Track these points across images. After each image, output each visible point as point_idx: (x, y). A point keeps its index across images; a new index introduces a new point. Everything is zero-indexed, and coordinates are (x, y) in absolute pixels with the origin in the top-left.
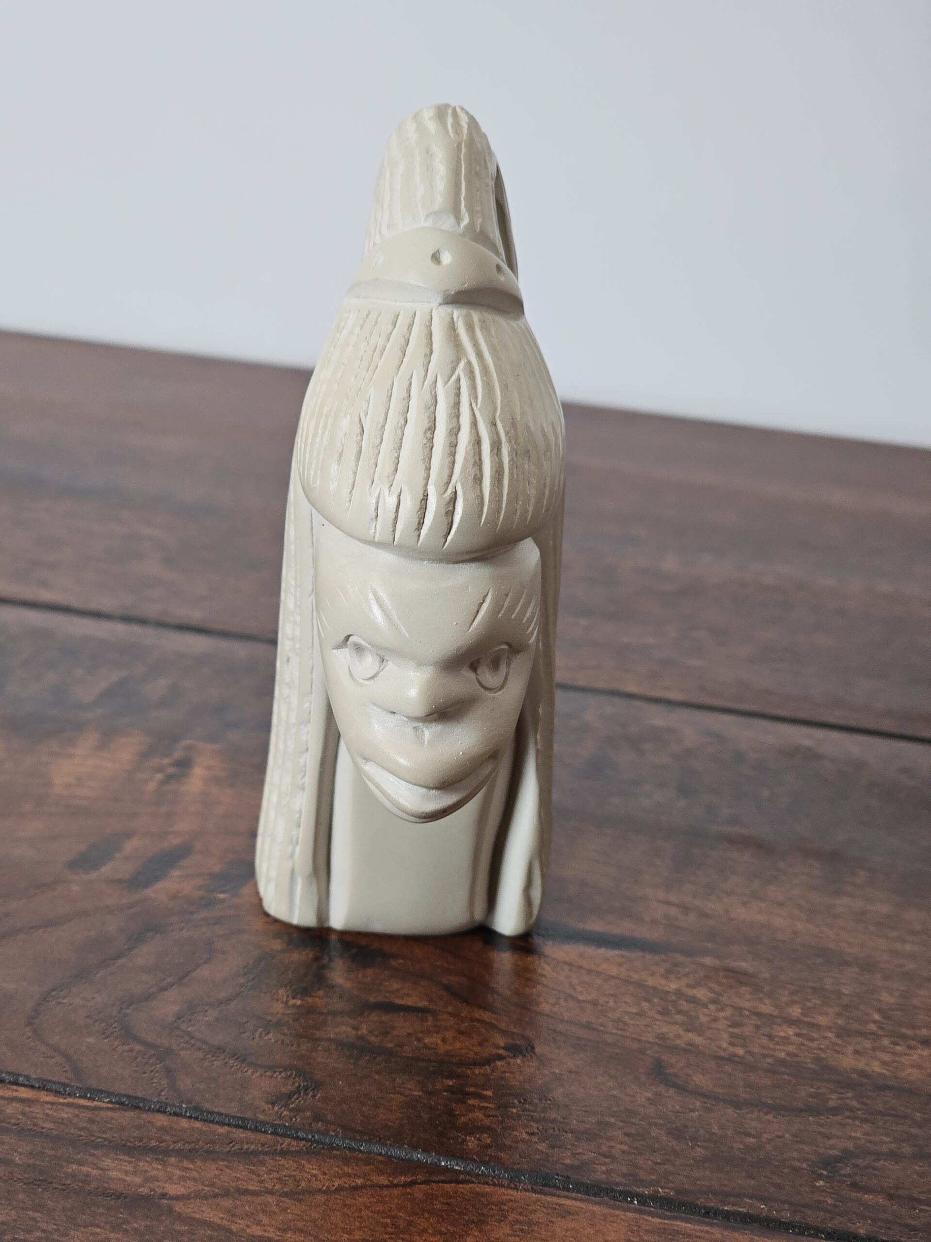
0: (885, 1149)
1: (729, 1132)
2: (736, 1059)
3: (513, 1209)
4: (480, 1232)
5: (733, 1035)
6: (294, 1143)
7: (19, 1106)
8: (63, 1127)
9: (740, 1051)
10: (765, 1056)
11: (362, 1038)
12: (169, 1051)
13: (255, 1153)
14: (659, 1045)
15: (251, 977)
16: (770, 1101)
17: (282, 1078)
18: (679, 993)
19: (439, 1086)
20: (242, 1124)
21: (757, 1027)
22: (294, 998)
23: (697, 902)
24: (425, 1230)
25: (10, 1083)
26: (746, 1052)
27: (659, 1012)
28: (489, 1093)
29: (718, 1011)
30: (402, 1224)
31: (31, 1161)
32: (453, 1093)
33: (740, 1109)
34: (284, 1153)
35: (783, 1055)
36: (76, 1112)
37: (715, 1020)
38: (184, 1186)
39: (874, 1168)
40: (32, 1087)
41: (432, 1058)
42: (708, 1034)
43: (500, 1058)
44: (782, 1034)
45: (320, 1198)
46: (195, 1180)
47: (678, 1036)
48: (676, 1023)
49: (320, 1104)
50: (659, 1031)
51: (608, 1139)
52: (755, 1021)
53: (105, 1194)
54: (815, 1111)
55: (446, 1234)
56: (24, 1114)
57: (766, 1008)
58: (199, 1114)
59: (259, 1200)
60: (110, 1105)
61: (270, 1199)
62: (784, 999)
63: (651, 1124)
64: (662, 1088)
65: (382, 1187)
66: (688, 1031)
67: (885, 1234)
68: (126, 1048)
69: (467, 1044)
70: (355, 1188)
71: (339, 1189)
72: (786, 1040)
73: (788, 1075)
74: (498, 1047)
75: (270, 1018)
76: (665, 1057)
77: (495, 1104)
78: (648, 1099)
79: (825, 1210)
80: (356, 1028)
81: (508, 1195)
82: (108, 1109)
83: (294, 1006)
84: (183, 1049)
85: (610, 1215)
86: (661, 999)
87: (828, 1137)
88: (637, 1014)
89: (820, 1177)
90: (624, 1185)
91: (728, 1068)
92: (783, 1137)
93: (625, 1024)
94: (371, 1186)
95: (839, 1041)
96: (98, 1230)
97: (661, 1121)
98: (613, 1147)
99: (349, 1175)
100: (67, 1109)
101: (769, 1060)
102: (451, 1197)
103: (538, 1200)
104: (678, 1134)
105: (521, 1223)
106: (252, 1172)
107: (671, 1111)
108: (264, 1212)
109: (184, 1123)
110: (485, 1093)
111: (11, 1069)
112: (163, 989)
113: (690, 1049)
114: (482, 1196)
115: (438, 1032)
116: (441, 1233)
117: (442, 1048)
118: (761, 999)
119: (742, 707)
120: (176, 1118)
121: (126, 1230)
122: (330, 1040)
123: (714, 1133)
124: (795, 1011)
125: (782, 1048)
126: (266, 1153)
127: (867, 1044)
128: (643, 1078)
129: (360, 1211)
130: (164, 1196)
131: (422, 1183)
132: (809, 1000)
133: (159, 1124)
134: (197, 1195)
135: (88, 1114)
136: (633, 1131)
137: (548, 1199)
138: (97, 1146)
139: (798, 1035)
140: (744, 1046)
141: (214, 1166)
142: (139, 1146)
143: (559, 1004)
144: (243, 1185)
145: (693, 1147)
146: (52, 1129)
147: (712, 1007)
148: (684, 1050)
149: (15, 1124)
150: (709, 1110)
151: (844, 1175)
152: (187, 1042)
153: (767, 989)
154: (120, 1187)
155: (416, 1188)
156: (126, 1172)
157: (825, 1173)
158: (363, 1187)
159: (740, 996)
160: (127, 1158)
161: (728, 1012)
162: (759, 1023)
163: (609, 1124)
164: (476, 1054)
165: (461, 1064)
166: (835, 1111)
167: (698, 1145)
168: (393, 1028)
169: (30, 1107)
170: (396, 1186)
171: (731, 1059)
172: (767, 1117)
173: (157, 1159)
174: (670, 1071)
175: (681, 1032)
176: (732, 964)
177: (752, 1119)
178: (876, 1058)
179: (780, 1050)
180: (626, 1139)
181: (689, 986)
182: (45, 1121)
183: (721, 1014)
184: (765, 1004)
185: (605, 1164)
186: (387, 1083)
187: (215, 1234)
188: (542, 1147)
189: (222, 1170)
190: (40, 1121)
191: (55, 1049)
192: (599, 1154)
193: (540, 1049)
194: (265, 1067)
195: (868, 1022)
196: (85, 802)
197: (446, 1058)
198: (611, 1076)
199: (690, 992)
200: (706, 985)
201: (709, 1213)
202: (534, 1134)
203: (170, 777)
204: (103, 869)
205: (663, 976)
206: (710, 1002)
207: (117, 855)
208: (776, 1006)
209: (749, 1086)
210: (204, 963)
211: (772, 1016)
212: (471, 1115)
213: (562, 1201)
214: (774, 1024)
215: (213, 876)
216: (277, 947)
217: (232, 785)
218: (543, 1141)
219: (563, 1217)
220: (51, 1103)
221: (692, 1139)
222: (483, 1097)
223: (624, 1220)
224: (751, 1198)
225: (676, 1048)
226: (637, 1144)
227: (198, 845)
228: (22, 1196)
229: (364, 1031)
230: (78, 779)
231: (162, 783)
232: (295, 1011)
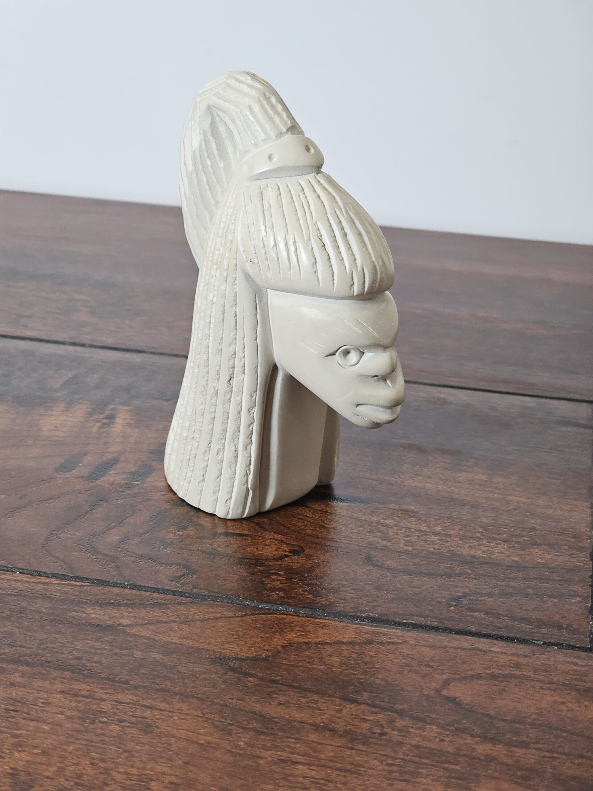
0: (484, 592)
1: (406, 587)
2: (408, 552)
3: (296, 626)
4: (281, 636)
5: (406, 541)
6: (184, 599)
7: (42, 586)
8: (65, 595)
9: (410, 549)
10: (423, 550)
11: (215, 549)
12: (117, 558)
13: (164, 604)
14: (369, 548)
15: (156, 521)
16: (426, 571)
17: (175, 569)
18: (378, 523)
19: (256, 570)
20: (157, 590)
22: (178, 531)
23: (386, 478)
24: (253, 636)
25: (37, 575)
26: (413, 549)
27: (368, 532)
28: (282, 573)
29: (398, 530)
30: (241, 634)
31: (51, 611)
32: (263, 573)
33: (410, 575)
34: (179, 604)
35: (432, 549)
36: (72, 588)
37: (397, 534)
38: (130, 620)
39: (479, 601)
40: (48, 577)
41: (252, 558)
42: (394, 541)
43: (287, 556)
44: (432, 539)
45: (198, 623)
46: (135, 617)
47: (379, 543)
48: (377, 537)
49: (196, 581)
50: (368, 541)
51: (344, 592)
52: (418, 534)
53: (90, 625)
54: (450, 576)
55: (263, 638)
56: (45, 590)
57: (423, 528)
58: (134, 587)
59: (168, 625)
60: (89, 584)
61: (174, 625)
62: (432, 523)
63: (365, 584)
64: (370, 568)
65: (230, 617)
66: (383, 540)
67: (485, 631)
68: (94, 557)
69: (270, 550)
70: (217, 618)
71: (208, 619)
72: (433, 542)
73: (435, 558)
74: (285, 551)
75: (167, 541)
76: (372, 553)
77: (285, 577)
78: (363, 572)
79: (454, 621)
80: (211, 545)
81: (294, 619)
82: (88, 586)
83: (179, 535)
84: (123, 557)
85: (346, 626)
86: (369, 525)
87: (456, 587)
88: (357, 533)
89: (452, 606)
90: (353, 612)
91: (404, 557)
92: (433, 587)
93: (351, 538)
94: (224, 617)
95: (460, 542)
96: (88, 642)
97: (371, 583)
98: (346, 595)
99: (213, 613)
100: (67, 587)
102: (265, 621)
103: (309, 621)
104: (379, 588)
105: (301, 631)
106: (164, 613)
107: (375, 578)
108: (171, 630)
109: (127, 591)
110: (280, 573)
111: (37, 569)
112: (110, 529)
113: (384, 549)
114: (281, 620)
115: (254, 545)
116: (261, 638)
117: (257, 553)
118: (420, 524)
120: (122, 589)
121: (103, 641)
122: (199, 550)
123: (398, 587)
124: (438, 529)
126: (170, 604)
127: (476, 543)
128: (361, 563)
129: (220, 628)
130: (120, 625)
131: (250, 615)
132: (445, 523)
133: (115, 592)
134: (137, 624)
135: (78, 589)
136: (356, 588)
137: (314, 620)
138: (84, 603)
139: (440, 540)
140: (412, 546)
141: (144, 610)
142: (106, 603)
144: (160, 619)
145: (387, 594)
146: (61, 596)
147: (395, 528)
148: (381, 549)
149: (41, 595)
150: (395, 577)
151: (464, 604)
152: (126, 554)
153: (423, 518)
154: (98, 622)
155: (247, 617)
156: (100, 615)
157: (454, 603)
158: (220, 618)
159: (410, 522)
160: (100, 608)
161: (404, 530)
162: (419, 535)
163: (344, 585)
164: (274, 555)
165: (267, 560)
166: (459, 575)
167: (389, 593)
168: (231, 544)
169: (48, 586)
170: (237, 617)
171: (406, 552)
172: (424, 579)
173: (115, 608)
174: (374, 559)
175: (380, 541)
176: (404, 507)
177: (417, 580)
178: (480, 549)
179: (430, 547)
180: (353, 592)
181: (383, 519)
182: (56, 592)
183: (400, 532)
184: (422, 526)
185: (343, 603)
186: (230, 570)
187: (148, 641)
188: (310, 596)
189: (148, 612)
190: (54, 593)
191: (58, 559)
192: (339, 599)
193: (307, 551)
194: (166, 564)
195: (475, 532)
196: (61, 439)
197: (259, 557)
198: (345, 563)
199: (383, 521)
200: (392, 518)
201: (396, 624)
202: (306, 591)
203: (104, 424)
204: (73, 471)
205: (369, 514)
206: (394, 526)
207: (80, 464)
208: (429, 527)
209: (415, 565)
210: (131, 516)
211: (426, 531)
212: (273, 583)
213: (321, 621)
214: (427, 535)
215: (131, 473)
216: (168, 507)
217: (138, 428)
218: (311, 594)
219: (322, 628)
220: (58, 584)
221: (387, 590)
222: (279, 575)
223: (353, 628)
224: (417, 616)
225: (377, 549)
226: (358, 593)
227: (122, 458)
228: (48, 628)
229: (216, 546)
230: (56, 427)
231: (100, 427)
232: (179, 537)
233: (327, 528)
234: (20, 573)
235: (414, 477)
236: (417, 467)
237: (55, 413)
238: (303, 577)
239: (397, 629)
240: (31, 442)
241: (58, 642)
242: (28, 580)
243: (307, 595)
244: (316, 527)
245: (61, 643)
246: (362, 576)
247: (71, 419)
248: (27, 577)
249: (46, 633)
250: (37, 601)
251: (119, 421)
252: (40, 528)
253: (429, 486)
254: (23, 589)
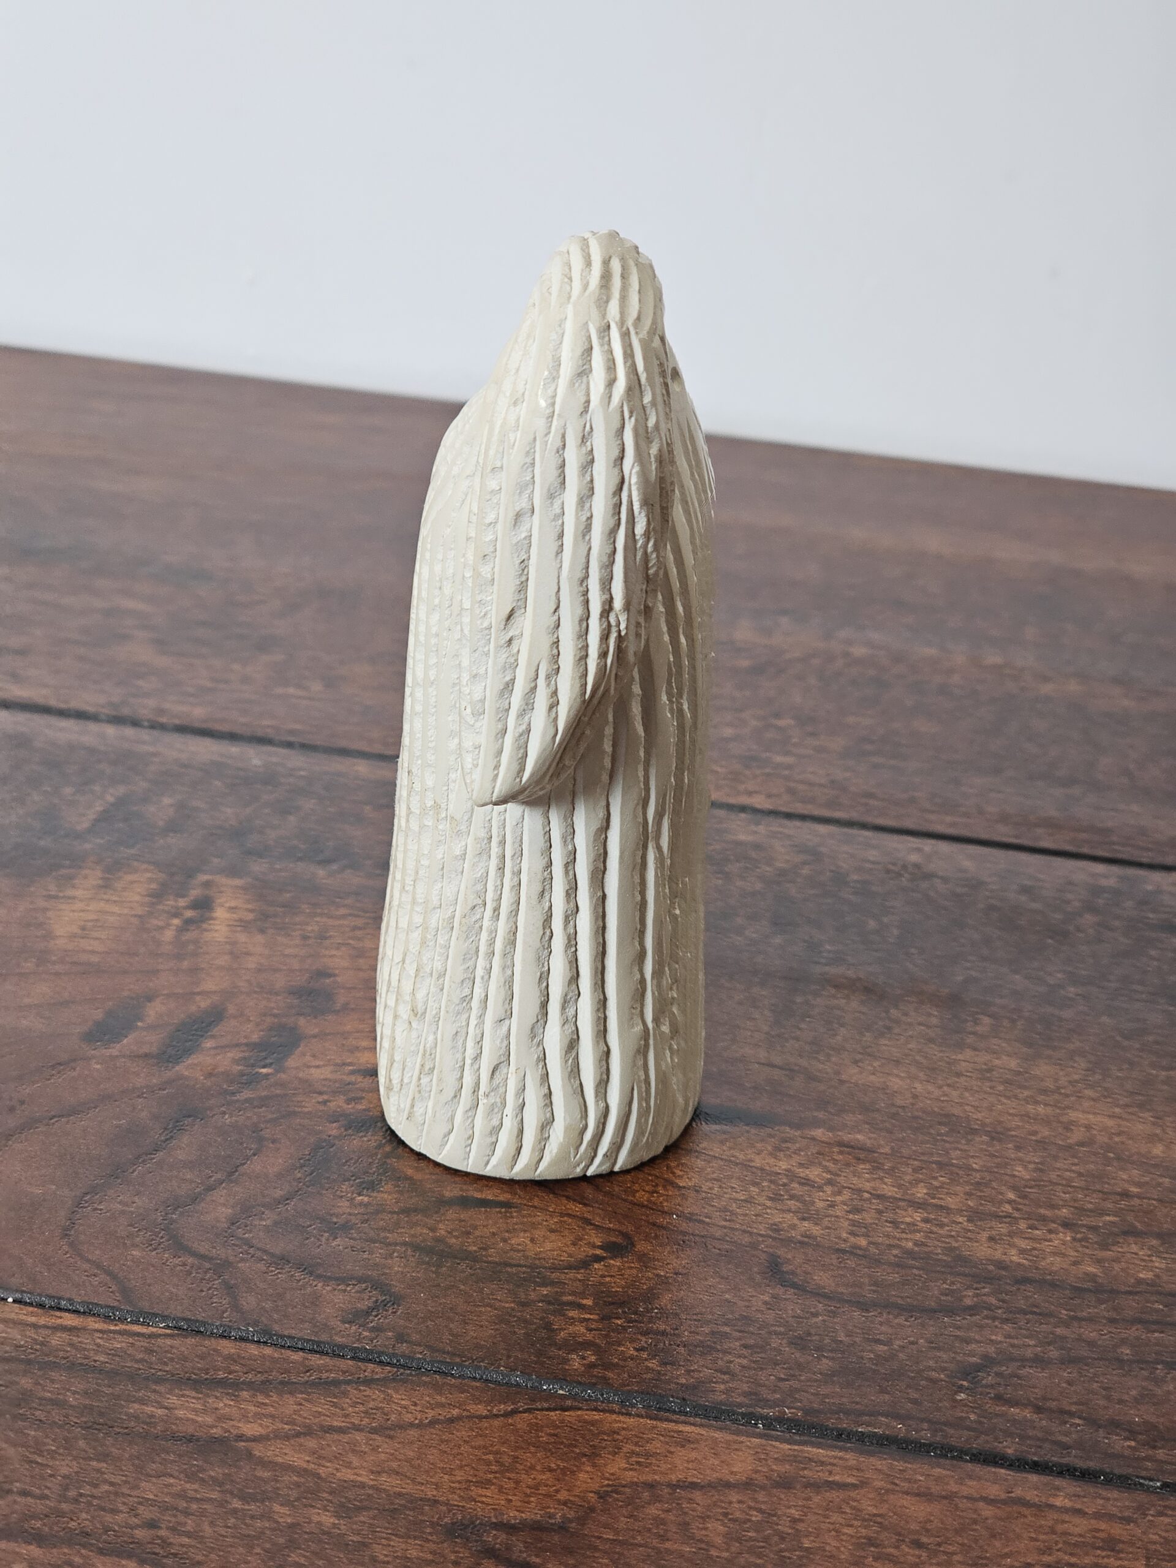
0: (1029, 1353)
1: (858, 1340)
2: (859, 1252)
3: (627, 1439)
4: (594, 1465)
5: (854, 1223)
6: (378, 1369)
7: (66, 1336)
8: (117, 1359)
9: (863, 1242)
10: (890, 1246)
11: (438, 1240)
12: (227, 1264)
13: (336, 1383)
14: (774, 1239)
15: (308, 1170)
16: (900, 1301)
17: (357, 1292)
18: (790, 1175)
19: (533, 1296)
20: (318, 1349)
21: (880, 1212)
22: (360, 1194)
23: (804, 1062)
24: (532, 1468)
25: (51, 1308)
26: (870, 1243)
27: (770, 1199)
28: (589, 1302)
29: (834, 1194)
30: (507, 1460)
31: (87, 1402)
32: (549, 1303)
33: (867, 1311)
34: (368, 1382)
35: (910, 1244)
36: (131, 1340)
37: (832, 1205)
38: (261, 1425)
39: (1019, 1378)
40: (76, 1312)
41: (522, 1262)
42: (826, 1222)
43: (598, 1259)
44: (908, 1220)
45: (413, 1433)
46: (273, 1416)
47: (793, 1227)
48: (789, 1211)
49: (402, 1322)
50: (770, 1221)
51: (725, 1352)
52: (877, 1204)
53: (174, 1438)
54: (950, 1311)
55: (555, 1470)
56: (72, 1345)
57: (889, 1190)
58: (267, 1338)
59: (345, 1438)
60: (168, 1331)
61: (359, 1437)
62: (908, 1178)
63: (770, 1333)
64: (779, 1290)
65: (481, 1418)
66: (804, 1219)
67: (1034, 1454)
68: (177, 1261)
69: (559, 1245)
70: (452, 1420)
71: (433, 1423)
72: (912, 1227)
73: (917, 1268)
74: (594, 1246)
75: (335, 1220)
76: (780, 1252)
77: (598, 1314)
78: (765, 1303)
79: (969, 1429)
80: (433, 1229)
81: (620, 1421)
82: (166, 1336)
83: (361, 1204)
84: (242, 1260)
85: (735, 1442)
86: (771, 1181)
87: (968, 1341)
88: (745, 1201)
89: (961, 1389)
90: (747, 1406)
91: (851, 1263)
92: (917, 1343)
93: (732, 1213)
94: (467, 1417)
95: (971, 1226)
96: (172, 1481)
97: (782, 1329)
98: (731, 1362)
99: (442, 1405)
100: (120, 1338)
101: (895, 1252)
102: (558, 1427)
103: (654, 1427)
104: (800, 1343)
105: (638, 1455)
106: (335, 1405)
107: (793, 1317)
108: (353, 1451)
109: (253, 1350)
110: (585, 1302)
111: (51, 1292)
112: (210, 1189)
113: (806, 1242)
114: (593, 1425)
115: (525, 1231)
116: (551, 1470)
117: (532, 1250)
118: (881, 1179)
119: (838, 814)
120: (243, 1345)
121: (203, 1480)
122: (405, 1244)
123: (841, 1341)
124: (921, 1192)
125: (909, 1236)
126: (348, 1382)
127: (1003, 1228)
128: (758, 1278)
129: (459, 1447)
130: (240, 1437)
131: (525, 1411)
132: (935, 1178)
133: (224, 1352)
134: (278, 1436)
135: (143, 1343)
136: (752, 1342)
137: (665, 1425)
138: (159, 1381)
139: (926, 1220)
140: (866, 1235)
141: (291, 1400)
142: (206, 1379)
143: (657, 1192)
144: (328, 1422)
145: (818, 1359)
146: (107, 1362)
147: (828, 1189)
148: (801, 1242)
149: (63, 1358)
150: (834, 1314)
151: (987, 1386)
152: (246, 1252)
153: (887, 1165)
154: (191, 1430)
155: (517, 1418)
156: (195, 1410)
157: (965, 1383)
158: (459, 1418)
159: (860, 1175)
160: (194, 1394)
161: (846, 1195)
162: (881, 1207)
163: (726, 1335)
164: (570, 1256)
165: (554, 1268)
166: (972, 1310)
167: (825, 1357)
168: (475, 1228)
169: (78, 1336)
170: (497, 1416)
171: (853, 1251)
172: (896, 1321)
173: (228, 1394)
174: (786, 1268)
175: (796, 1221)
176: (847, 1137)
177: (881, 1324)
178: (1012, 1245)
179: (906, 1239)
180: (744, 1352)
181: (801, 1165)
182: (97, 1352)
183: (839, 1198)
184: (885, 1184)
185: (724, 1382)
186: (475, 1294)
187: (302, 1480)
188: (653, 1364)
189: (301, 1404)
190: (92, 1354)
191: (98, 1266)
192: (715, 1370)
193: (641, 1246)
194: (337, 1279)
195: (1001, 1202)
196: (95, 959)
197: (537, 1262)
198: (722, 1278)
199: (802, 1172)
200: (820, 1164)
201: (841, 1436)
202: (642, 1349)
203: (188, 922)
204: (125, 1041)
205: (771, 1154)
206: (825, 1184)
207: (139, 1024)
208: (900, 1186)
209: (876, 1284)
210: (254, 1155)
211: (896, 1198)
212: (571, 1329)
213: (681, 1427)
214: (898, 1208)
215: (253, 1046)
216: (334, 1132)
217: (262, 931)
218: (654, 1357)
219: (683, 1446)
220: (101, 1331)
221: (818, 1349)
222: (581, 1307)
223: (750, 1448)
224: (887, 1416)
225: (792, 1241)
226: (757, 1357)
227: (231, 1009)
228: (81, 1443)
229: (443, 1232)
230: (83, 928)
231: (181, 930)
232: (362, 1210)
233: (680, 1188)
234: (14, 1301)
235: (860, 1061)
236: (868, 1037)
237: (79, 893)
238: (635, 1313)
239: (845, 1449)
240: (29, 965)
241: (106, 1481)
242: (33, 1319)
243: (646, 1360)
244: (657, 1185)
245: (112, 1484)
246: (762, 1312)
247: (116, 909)
248: (32, 1314)
249: (75, 1458)
250: (54, 1374)
251: (220, 913)
252: (54, 1187)
253: (895, 1083)
254: (22, 1343)
